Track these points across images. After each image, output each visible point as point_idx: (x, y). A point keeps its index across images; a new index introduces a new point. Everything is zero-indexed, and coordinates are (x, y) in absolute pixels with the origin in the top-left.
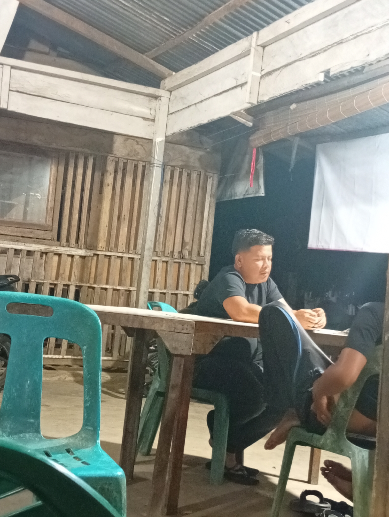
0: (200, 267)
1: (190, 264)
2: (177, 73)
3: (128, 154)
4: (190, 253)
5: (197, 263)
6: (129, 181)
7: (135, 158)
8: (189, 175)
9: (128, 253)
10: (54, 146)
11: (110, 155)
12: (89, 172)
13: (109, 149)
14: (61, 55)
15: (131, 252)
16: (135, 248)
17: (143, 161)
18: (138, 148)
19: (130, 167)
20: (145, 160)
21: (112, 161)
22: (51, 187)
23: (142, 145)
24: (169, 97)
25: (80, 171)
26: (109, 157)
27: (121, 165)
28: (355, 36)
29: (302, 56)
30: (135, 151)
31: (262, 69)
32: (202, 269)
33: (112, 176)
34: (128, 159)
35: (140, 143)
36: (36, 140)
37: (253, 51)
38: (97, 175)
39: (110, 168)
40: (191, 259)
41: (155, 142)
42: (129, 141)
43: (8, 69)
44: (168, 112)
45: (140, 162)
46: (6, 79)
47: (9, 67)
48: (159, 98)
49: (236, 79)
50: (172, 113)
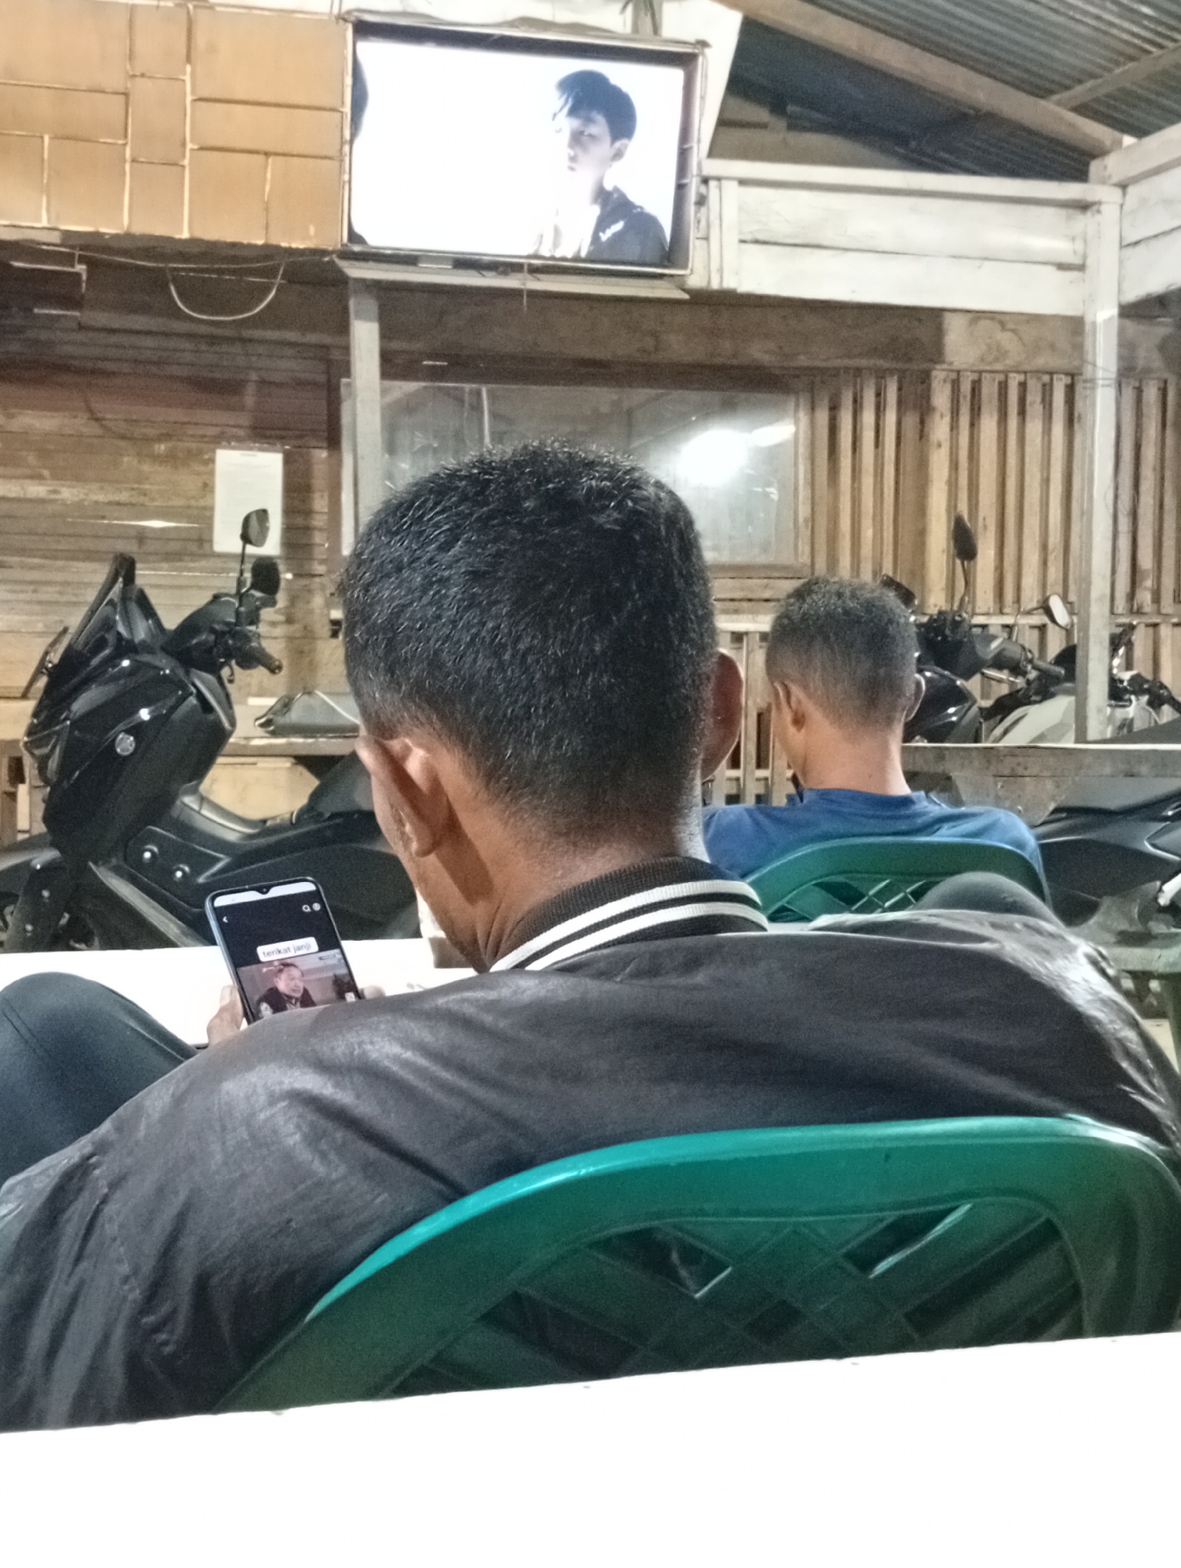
1: (1155, 625)
2: (1148, 139)
3: (982, 360)
4: (1157, 598)
5: (1175, 620)
6: (989, 426)
7: (998, 367)
8: (1139, 391)
9: (1001, 613)
10: (803, 361)
11: (938, 367)
12: (891, 418)
13: (935, 352)
14: (794, 125)
15: (1006, 610)
16: (1018, 600)
17: (1018, 372)
18: (1005, 339)
19: (989, 390)
20: (1026, 367)
21: (945, 381)
22: (802, 469)
23: (1014, 331)
24: (1121, 201)
25: (868, 417)
26: (934, 373)
27: (966, 388)
30: (999, 347)
33: (947, 419)
34: (980, 372)
35: (1010, 326)
36: (760, 352)
38: (911, 420)
39: (941, 398)
40: (1159, 613)
41: (1094, 324)
42: (984, 324)
43: (731, 187)
44: (1121, 244)
45: (1011, 375)
46: (730, 213)
47: (735, 184)
48: (1095, 208)
50: (1134, 244)
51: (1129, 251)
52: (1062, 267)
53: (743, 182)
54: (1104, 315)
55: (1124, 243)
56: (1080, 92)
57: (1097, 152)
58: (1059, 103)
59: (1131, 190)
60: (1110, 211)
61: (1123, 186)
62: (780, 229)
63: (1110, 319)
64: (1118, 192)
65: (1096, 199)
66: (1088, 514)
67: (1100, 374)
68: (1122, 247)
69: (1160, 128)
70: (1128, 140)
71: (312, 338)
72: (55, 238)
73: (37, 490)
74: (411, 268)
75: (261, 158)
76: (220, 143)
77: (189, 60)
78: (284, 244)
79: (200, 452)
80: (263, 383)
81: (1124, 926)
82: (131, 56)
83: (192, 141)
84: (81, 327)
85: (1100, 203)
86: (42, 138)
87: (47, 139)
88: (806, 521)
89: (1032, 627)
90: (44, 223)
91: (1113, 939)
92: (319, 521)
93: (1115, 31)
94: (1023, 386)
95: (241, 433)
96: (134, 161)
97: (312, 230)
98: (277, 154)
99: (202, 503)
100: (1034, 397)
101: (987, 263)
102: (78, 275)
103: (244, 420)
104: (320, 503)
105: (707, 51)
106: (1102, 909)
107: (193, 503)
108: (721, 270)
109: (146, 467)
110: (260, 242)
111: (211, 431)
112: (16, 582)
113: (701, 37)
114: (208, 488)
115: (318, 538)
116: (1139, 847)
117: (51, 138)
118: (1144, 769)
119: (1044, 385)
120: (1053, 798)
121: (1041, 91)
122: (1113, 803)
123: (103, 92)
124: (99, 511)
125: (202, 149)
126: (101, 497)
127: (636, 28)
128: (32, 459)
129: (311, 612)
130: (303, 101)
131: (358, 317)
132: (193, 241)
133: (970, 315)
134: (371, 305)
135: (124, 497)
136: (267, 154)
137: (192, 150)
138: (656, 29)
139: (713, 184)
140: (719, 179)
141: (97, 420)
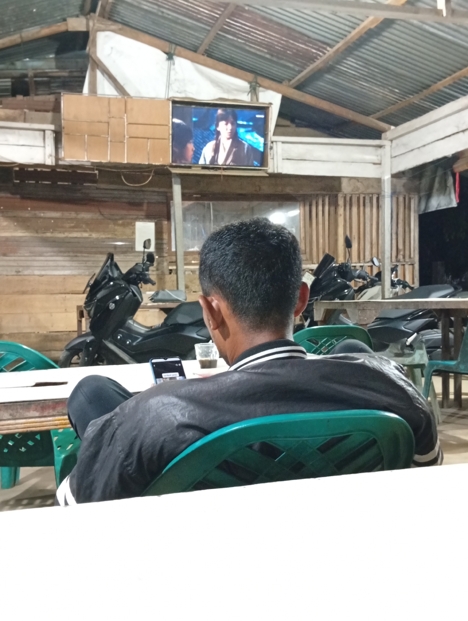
0: (411, 266)
1: (404, 265)
2: (398, 127)
3: (352, 191)
4: (404, 257)
5: (409, 263)
6: (355, 209)
7: (357, 193)
8: (398, 199)
9: (359, 262)
10: (301, 192)
11: (340, 193)
12: (327, 208)
13: (339, 189)
14: (298, 126)
15: (361, 262)
16: (364, 259)
17: (363, 194)
18: (359, 184)
19: (354, 200)
20: (365, 192)
21: (342, 197)
22: (302, 223)
23: (361, 182)
24: (391, 145)
25: (320, 208)
26: (339, 195)
27: (348, 199)
30: (357, 187)
32: (413, 268)
33: (343, 208)
34: (352, 194)
35: (360, 181)
36: (289, 190)
38: (332, 208)
39: (341, 202)
40: (405, 261)
41: (384, 180)
42: (352, 181)
43: (280, 144)
44: (391, 156)
45: (361, 195)
46: (280, 151)
47: (281, 143)
48: (383, 147)
49: (458, 127)
50: (395, 157)
51: (394, 159)
52: (375, 164)
53: (283, 142)
54: (387, 177)
55: (392, 157)
56: (378, 114)
57: (384, 131)
58: (373, 118)
59: (394, 141)
60: (388, 148)
61: (391, 141)
62: (293, 155)
63: (389, 178)
64: (390, 142)
66: (384, 234)
67: (386, 194)
68: (391, 158)
69: (401, 124)
70: (393, 127)
71: (162, 190)
72: (89, 164)
73: (86, 235)
74: (189, 169)
75: (146, 140)
76: (135, 136)
77: (125, 112)
78: (154, 164)
79: (131, 223)
80: (148, 203)
81: (396, 351)
82: (109, 112)
83: (127, 135)
84: (97, 189)
85: (385, 145)
86: (85, 136)
87: (86, 136)
88: (303, 237)
89: (369, 266)
90: (86, 160)
91: (393, 355)
92: (165, 241)
93: (388, 97)
94: (364, 198)
95: (143, 217)
96: (111, 141)
97: (161, 159)
98: (151, 138)
99: (132, 237)
100: (367, 201)
101: (353, 163)
102: (96, 174)
103: (143, 213)
104: (165, 236)
105: (272, 106)
106: (390, 347)
107: (129, 237)
108: (277, 167)
109: (116, 227)
110: (147, 163)
111: (135, 217)
112: (79, 261)
113: (270, 102)
114: (134, 233)
115: (165, 246)
116: (401, 329)
117: (88, 136)
118: (401, 307)
119: (370, 197)
120: (375, 316)
121: (368, 114)
122: (393, 316)
123: (101, 122)
124: (103, 240)
125: (130, 137)
126: (104, 236)
127: (252, 100)
128: (84, 226)
129: (163, 267)
130: (157, 123)
131: (175, 184)
132: (128, 164)
133: (349, 178)
134: (179, 180)
135: (110, 236)
136: (148, 138)
137: (127, 138)
138: (257, 99)
139: (274, 143)
140: (276, 142)
141: (102, 215)
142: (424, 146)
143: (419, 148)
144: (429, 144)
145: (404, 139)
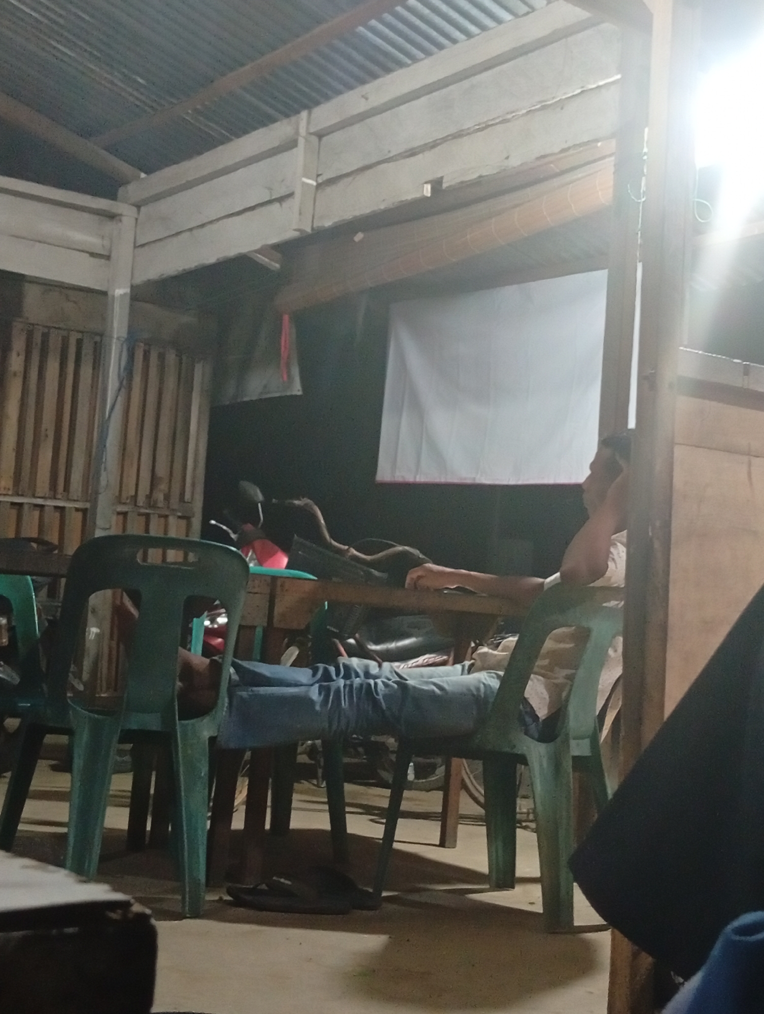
2: (152, 175)
3: (51, 319)
4: (167, 497)
5: (180, 514)
6: (53, 366)
7: (62, 326)
9: (55, 498)
11: (18, 320)
13: (17, 310)
16: (67, 490)
17: (76, 331)
18: (68, 307)
19: (55, 341)
20: (83, 329)
21: (22, 330)
23: (75, 302)
24: (136, 216)
26: (15, 324)
27: (38, 338)
28: (484, 125)
29: (391, 155)
30: (63, 312)
31: (320, 173)
32: (189, 526)
33: (22, 358)
34: (49, 328)
35: (72, 299)
37: (301, 142)
39: (18, 342)
40: (168, 507)
41: (113, 296)
42: (54, 295)
44: (135, 243)
45: (71, 332)
48: (118, 218)
49: (270, 189)
50: (143, 246)
51: (140, 250)
52: (92, 255)
54: (121, 291)
55: (137, 244)
56: (107, 137)
57: (124, 182)
58: (96, 143)
59: (143, 209)
60: (128, 222)
61: (138, 207)
63: (125, 294)
64: (135, 209)
65: (119, 212)
67: (115, 332)
68: (135, 247)
69: (159, 168)
70: (143, 175)
93: (123, 94)
100: (87, 349)
101: (37, 244)
119: (96, 343)
121: (86, 133)
133: (43, 287)
142: (203, 226)
143: (191, 230)
144: (211, 222)
145: (163, 206)
